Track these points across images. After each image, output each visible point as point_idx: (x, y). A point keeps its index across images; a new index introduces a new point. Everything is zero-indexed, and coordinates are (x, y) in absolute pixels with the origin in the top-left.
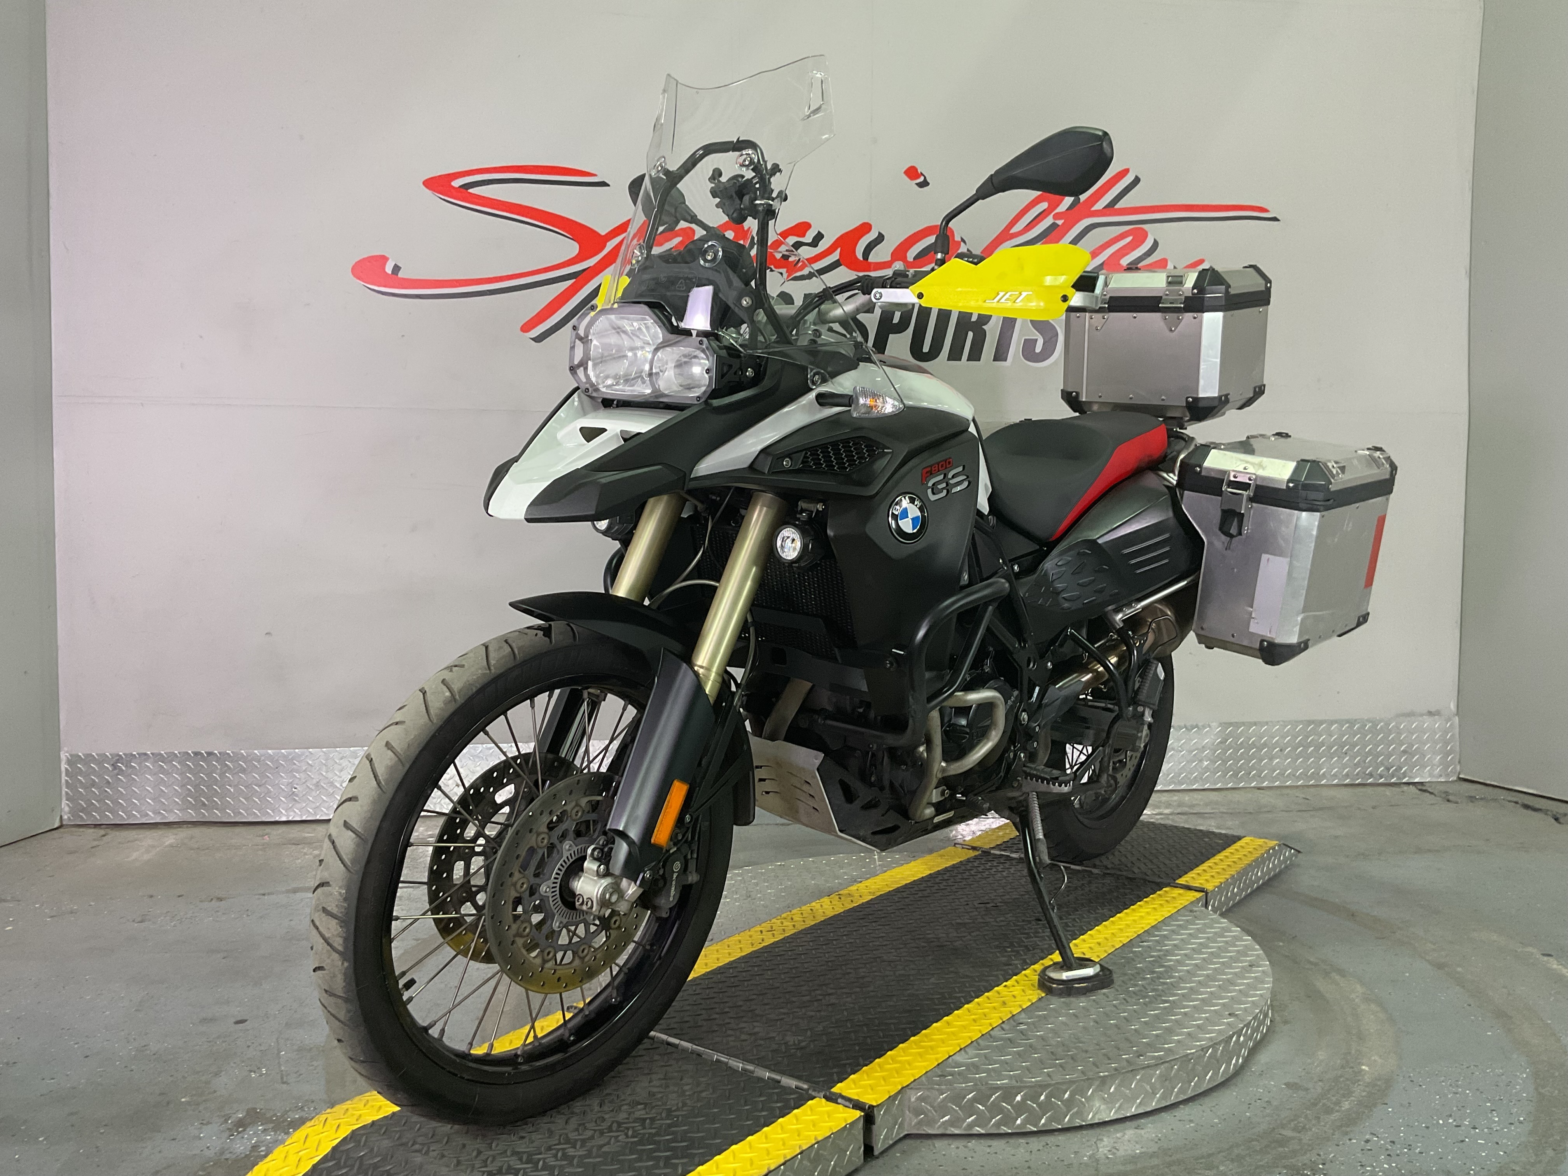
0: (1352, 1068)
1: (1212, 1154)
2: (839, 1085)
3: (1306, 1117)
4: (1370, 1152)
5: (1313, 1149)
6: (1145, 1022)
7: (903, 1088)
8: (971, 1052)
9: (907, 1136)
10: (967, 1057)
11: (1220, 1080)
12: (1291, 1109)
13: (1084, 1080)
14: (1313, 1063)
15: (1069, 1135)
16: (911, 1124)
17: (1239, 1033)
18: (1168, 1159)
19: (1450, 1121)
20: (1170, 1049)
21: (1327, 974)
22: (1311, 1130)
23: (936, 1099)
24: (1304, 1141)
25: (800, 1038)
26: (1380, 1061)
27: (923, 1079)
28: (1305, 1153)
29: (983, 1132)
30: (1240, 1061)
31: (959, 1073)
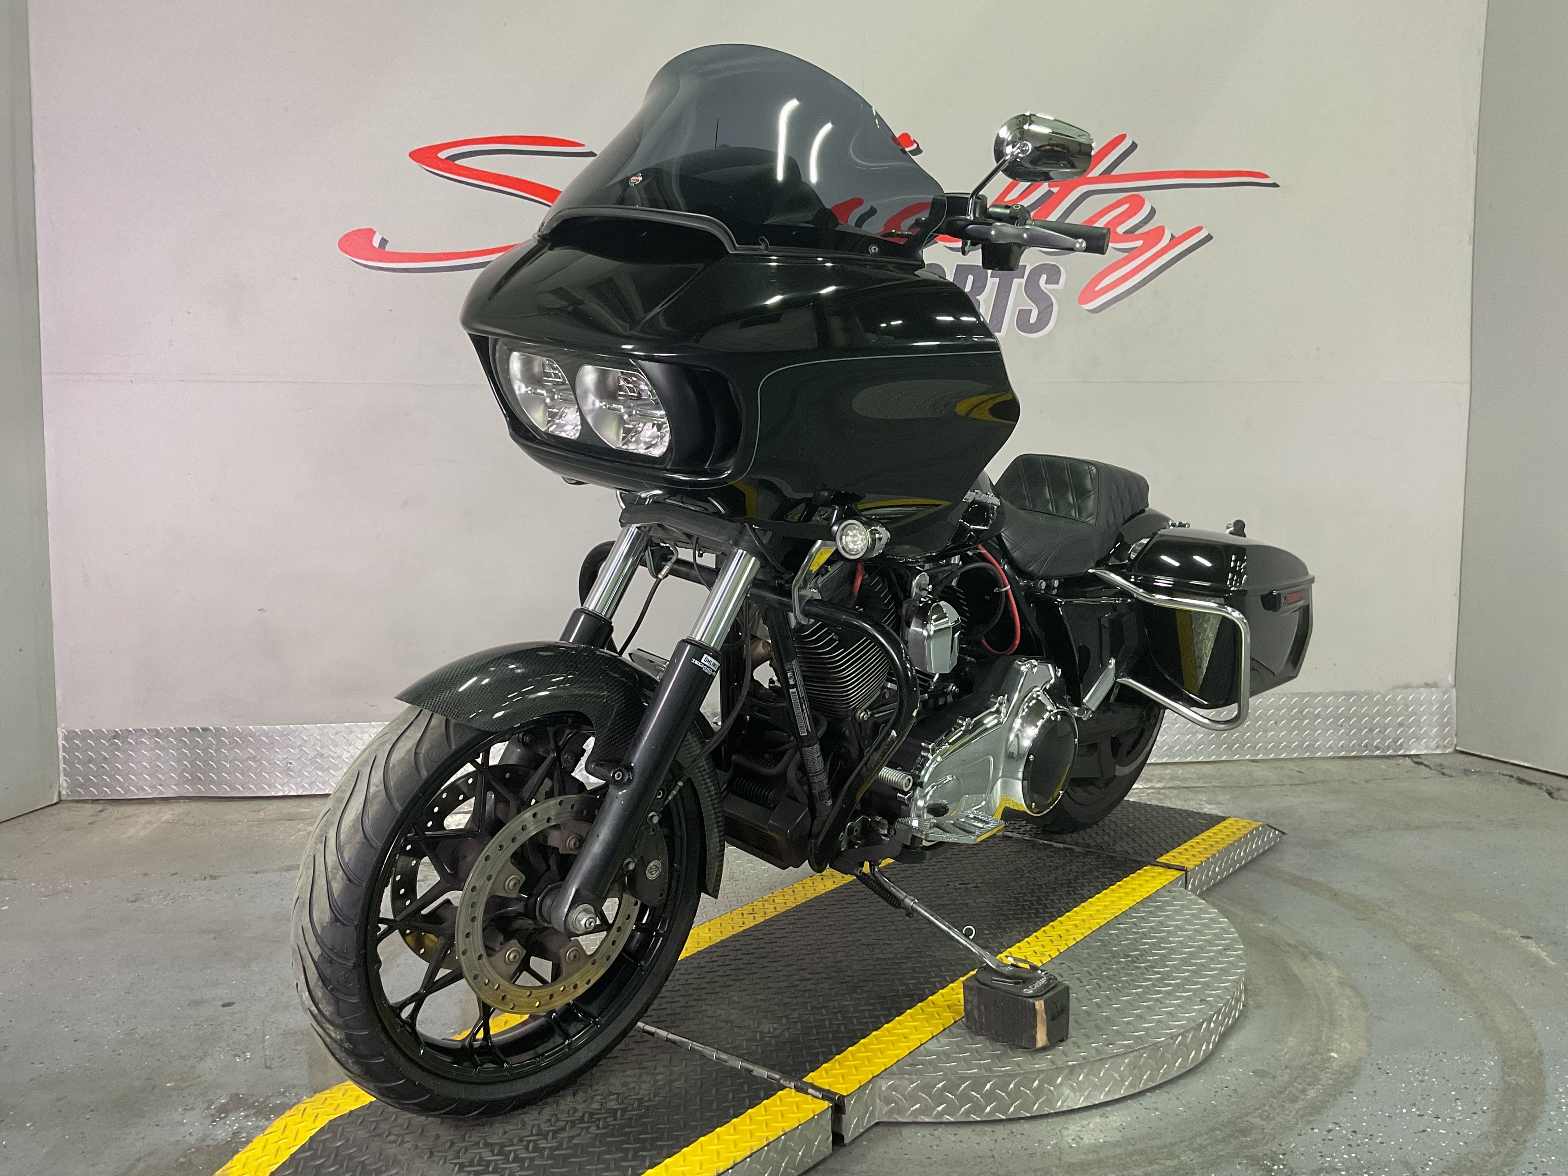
0: (1321, 1054)
1: (1176, 1143)
2: (811, 1074)
3: (1271, 1106)
4: (1330, 1142)
5: (1274, 1138)
6: (1117, 1009)
7: (873, 1077)
8: (944, 1040)
9: (877, 1124)
10: (939, 1045)
11: (1189, 1067)
12: (1257, 1097)
13: (1052, 1069)
14: (1283, 1050)
15: (1035, 1123)
16: (882, 1113)
17: (1209, 1021)
18: (1131, 1148)
19: (1414, 1110)
20: (1139, 1037)
21: (1304, 957)
22: (1274, 1119)
23: (906, 1088)
24: (1266, 1131)
25: (775, 1025)
26: (1349, 1047)
27: (894, 1068)
28: (1267, 1143)
29: (952, 1120)
30: (1211, 1047)
31: (931, 1062)
